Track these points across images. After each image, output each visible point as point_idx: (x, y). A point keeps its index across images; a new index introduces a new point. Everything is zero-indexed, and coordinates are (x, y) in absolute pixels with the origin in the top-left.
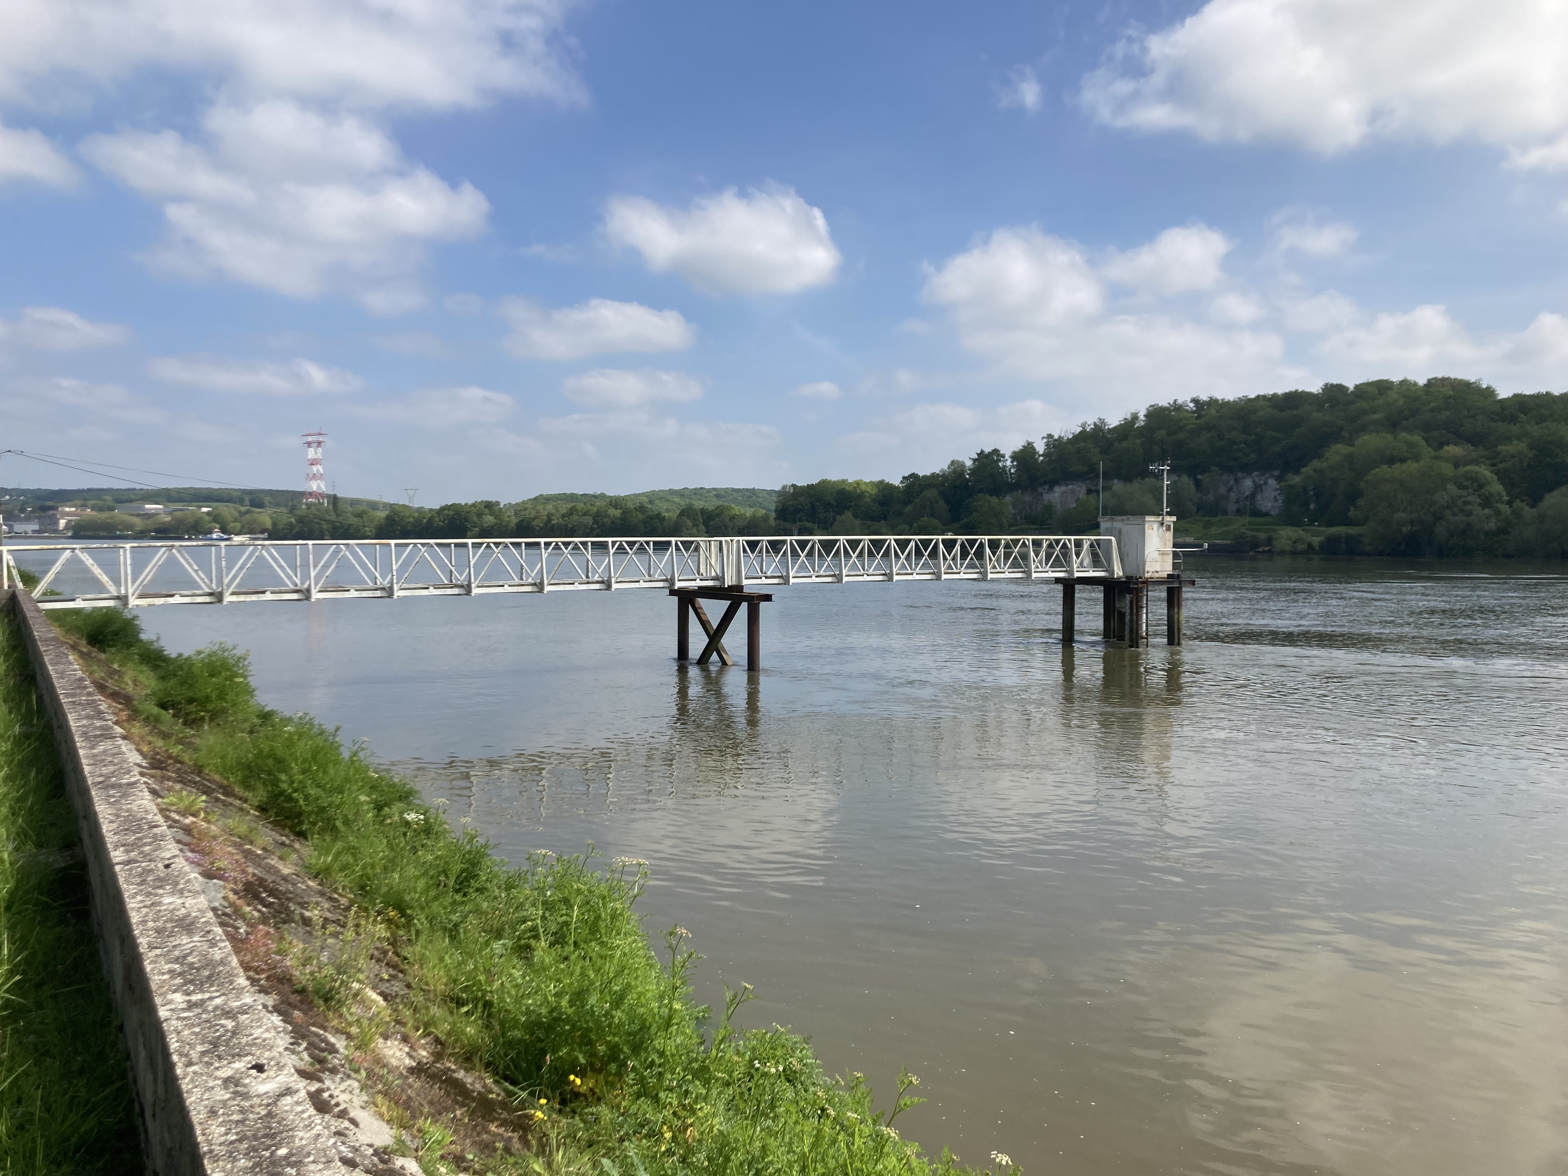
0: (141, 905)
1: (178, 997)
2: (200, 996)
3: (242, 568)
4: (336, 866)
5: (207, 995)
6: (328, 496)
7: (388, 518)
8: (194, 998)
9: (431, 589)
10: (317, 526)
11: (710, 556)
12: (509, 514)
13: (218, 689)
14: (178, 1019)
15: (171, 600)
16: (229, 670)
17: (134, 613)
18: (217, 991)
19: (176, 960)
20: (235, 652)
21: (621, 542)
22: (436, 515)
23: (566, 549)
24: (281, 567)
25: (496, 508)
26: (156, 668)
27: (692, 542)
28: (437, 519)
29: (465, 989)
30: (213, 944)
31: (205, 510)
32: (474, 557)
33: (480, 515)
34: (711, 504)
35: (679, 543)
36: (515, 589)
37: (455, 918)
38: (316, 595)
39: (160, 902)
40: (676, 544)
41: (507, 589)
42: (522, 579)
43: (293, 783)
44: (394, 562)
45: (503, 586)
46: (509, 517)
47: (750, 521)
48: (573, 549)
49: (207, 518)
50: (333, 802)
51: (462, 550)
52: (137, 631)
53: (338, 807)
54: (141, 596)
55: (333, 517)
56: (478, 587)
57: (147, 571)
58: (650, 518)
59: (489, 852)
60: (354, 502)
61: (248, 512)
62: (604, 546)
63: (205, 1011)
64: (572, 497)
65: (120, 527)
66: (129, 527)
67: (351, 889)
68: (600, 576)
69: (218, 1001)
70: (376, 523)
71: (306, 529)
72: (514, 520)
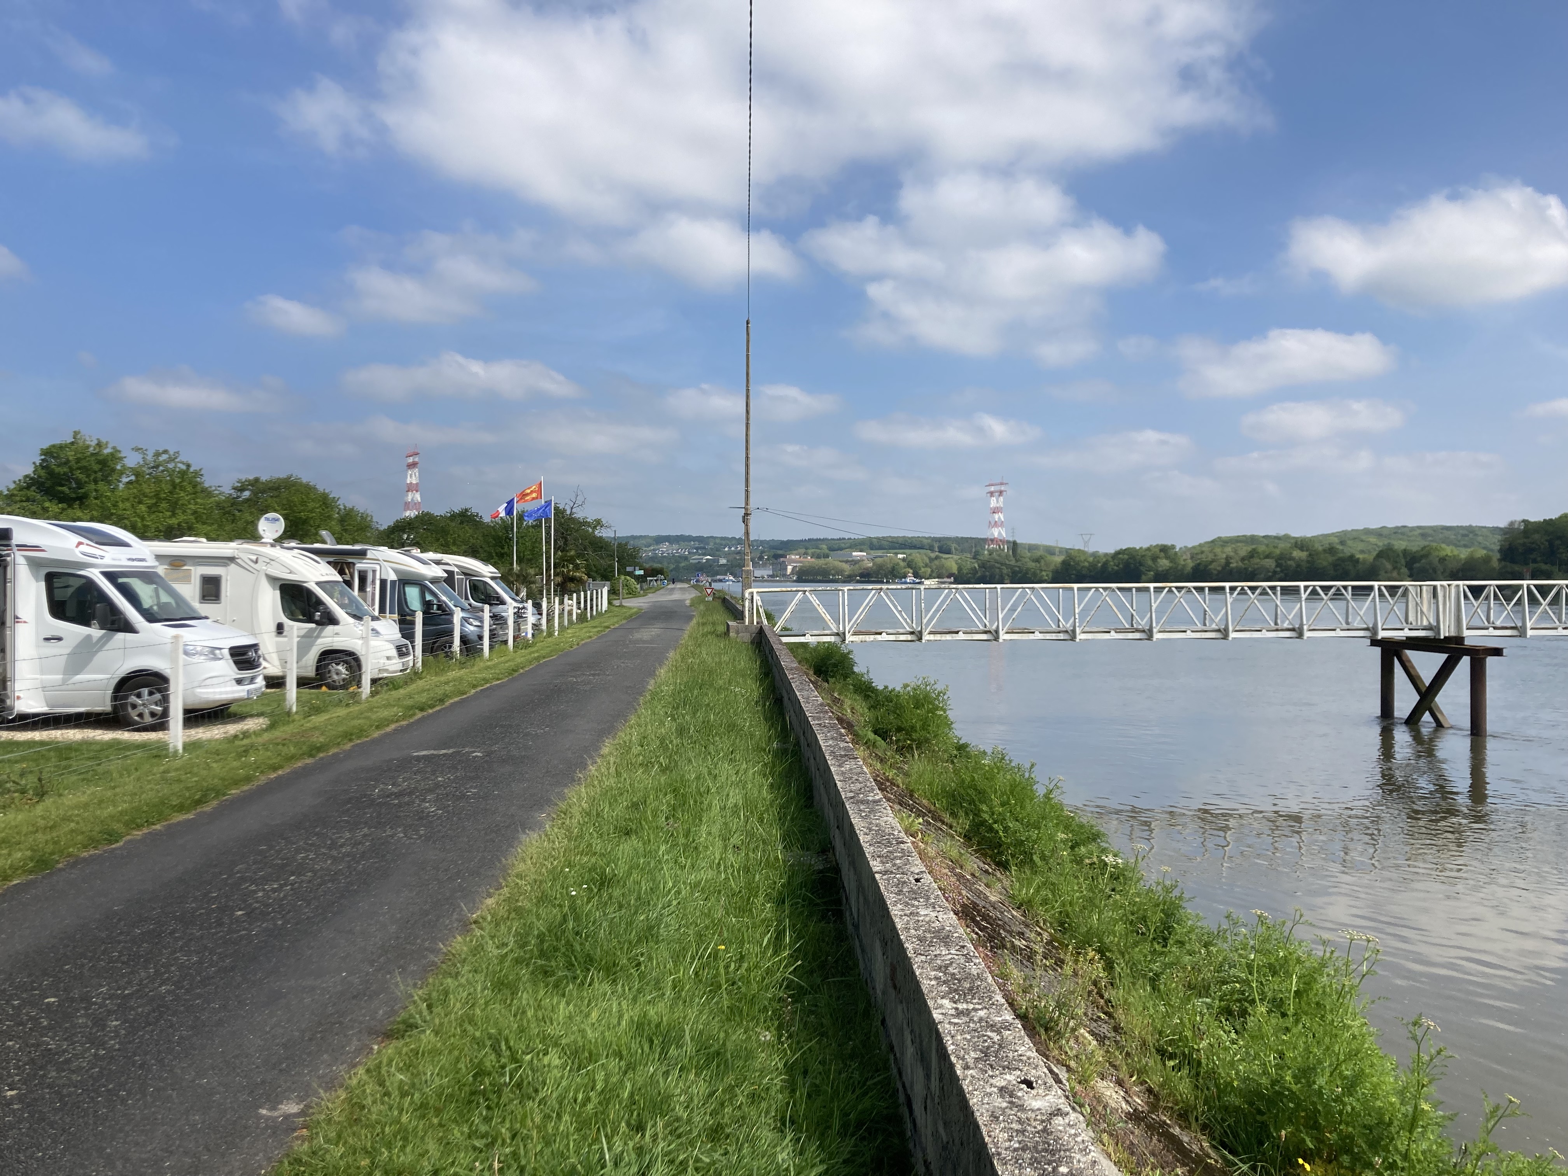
0: (902, 913)
1: (946, 1002)
2: (965, 1006)
3: (937, 611)
4: (1038, 899)
5: (971, 1006)
6: (1008, 542)
7: (1064, 563)
8: (962, 1006)
9: (1113, 633)
10: (997, 570)
11: (1422, 602)
12: (1184, 557)
13: (921, 720)
14: (950, 1023)
15: (879, 637)
16: (930, 703)
17: (850, 648)
18: (979, 1004)
19: (939, 968)
20: (935, 686)
21: (1314, 586)
22: (1110, 559)
23: (1253, 593)
24: (973, 610)
25: (1172, 552)
26: (867, 697)
27: (1399, 587)
28: (1112, 563)
29: (1171, 1043)
30: (969, 959)
31: (900, 556)
32: (1155, 602)
33: (1155, 559)
34: (1415, 546)
35: (1383, 588)
36: (1198, 635)
37: (1156, 967)
38: (1003, 636)
39: (918, 913)
40: (1379, 589)
41: (1189, 635)
42: (1205, 625)
43: (993, 814)
44: (1076, 606)
45: (1185, 632)
46: (1185, 560)
47: (1465, 563)
48: (1261, 594)
49: (902, 564)
50: (1030, 836)
51: (1144, 595)
52: (852, 664)
53: (1035, 842)
54: (855, 634)
55: (1013, 563)
56: (1160, 632)
57: (860, 610)
58: (1342, 560)
59: (1184, 905)
60: (1032, 548)
61: (937, 558)
62: (1296, 591)
63: (971, 1020)
64: (1253, 539)
65: (833, 572)
66: (840, 572)
67: (1051, 924)
68: (1290, 623)
69: (982, 1013)
70: (1052, 567)
71: (987, 573)
72: (1190, 564)
